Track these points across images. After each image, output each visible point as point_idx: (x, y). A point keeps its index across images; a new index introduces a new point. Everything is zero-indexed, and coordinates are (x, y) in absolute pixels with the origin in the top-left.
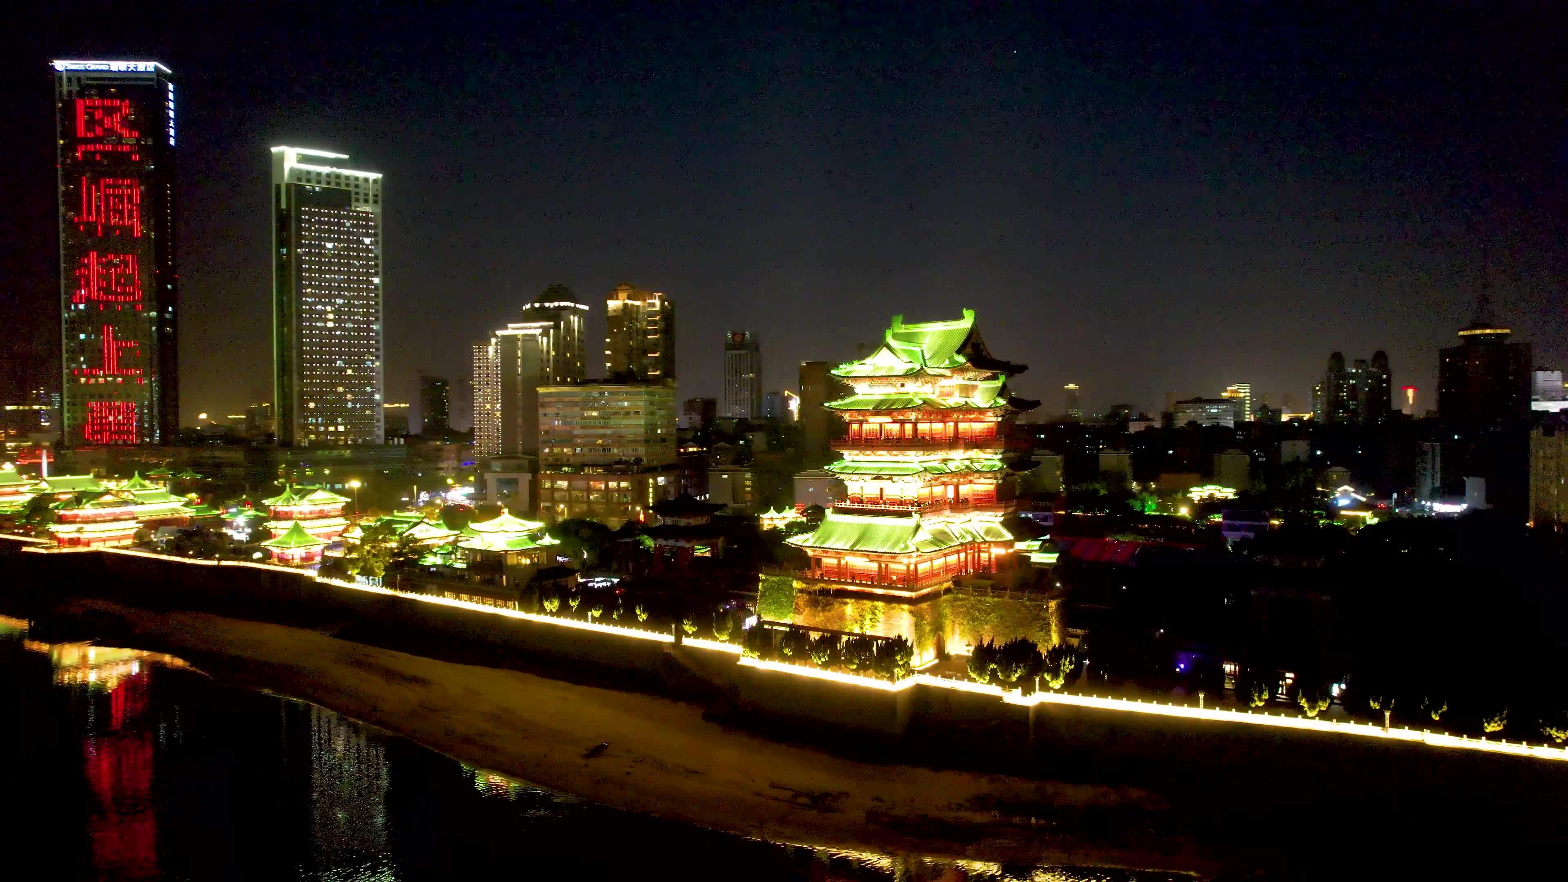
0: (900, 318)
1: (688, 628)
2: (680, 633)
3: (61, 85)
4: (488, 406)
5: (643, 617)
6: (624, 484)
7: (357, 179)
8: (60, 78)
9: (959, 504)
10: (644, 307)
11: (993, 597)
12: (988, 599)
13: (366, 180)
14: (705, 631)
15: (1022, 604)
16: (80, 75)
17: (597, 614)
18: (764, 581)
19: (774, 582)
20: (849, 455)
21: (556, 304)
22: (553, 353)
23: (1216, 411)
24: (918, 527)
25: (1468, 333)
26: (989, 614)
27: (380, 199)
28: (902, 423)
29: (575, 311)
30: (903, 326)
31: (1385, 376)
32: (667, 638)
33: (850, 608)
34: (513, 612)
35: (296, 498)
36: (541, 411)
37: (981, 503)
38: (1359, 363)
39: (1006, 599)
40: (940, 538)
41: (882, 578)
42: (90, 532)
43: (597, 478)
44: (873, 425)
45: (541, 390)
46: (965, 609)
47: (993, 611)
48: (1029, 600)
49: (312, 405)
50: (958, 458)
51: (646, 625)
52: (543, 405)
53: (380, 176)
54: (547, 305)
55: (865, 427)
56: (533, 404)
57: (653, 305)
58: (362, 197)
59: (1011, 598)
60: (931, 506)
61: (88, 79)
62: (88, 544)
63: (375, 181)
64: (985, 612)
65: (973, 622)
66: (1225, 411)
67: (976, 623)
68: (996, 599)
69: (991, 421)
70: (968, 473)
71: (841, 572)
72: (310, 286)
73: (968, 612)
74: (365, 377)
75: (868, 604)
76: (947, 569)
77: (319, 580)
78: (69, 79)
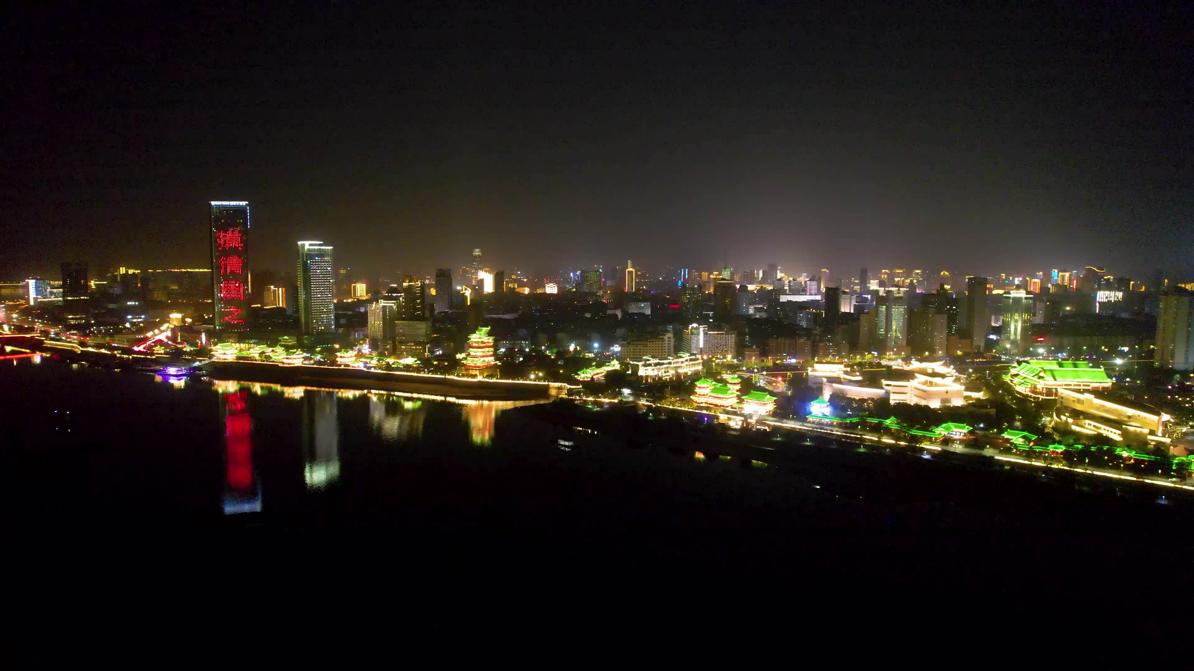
0: (480, 326)
1: (447, 375)
2: (445, 376)
3: (213, 209)
4: (373, 322)
5: (439, 374)
6: (420, 347)
7: (325, 249)
8: (213, 208)
9: (487, 356)
10: (414, 284)
12: (490, 368)
13: (328, 249)
14: (449, 375)
16: (219, 206)
17: (431, 374)
18: (458, 366)
20: (471, 349)
21: (396, 294)
22: (396, 310)
24: (480, 360)
27: (332, 255)
28: (478, 344)
29: (401, 296)
30: (480, 328)
32: (443, 377)
33: (471, 371)
34: (415, 374)
35: (345, 353)
36: (396, 327)
37: (491, 356)
40: (484, 361)
41: (475, 367)
42: (295, 361)
43: (413, 346)
44: (474, 345)
45: (396, 322)
46: (486, 370)
48: (496, 368)
49: (314, 321)
50: (487, 349)
51: (439, 375)
52: (397, 326)
53: (332, 248)
54: (393, 295)
56: (395, 325)
57: (418, 284)
58: (327, 255)
59: (494, 368)
60: (483, 356)
61: (222, 207)
62: (294, 364)
63: (331, 249)
64: (490, 370)
66: (647, 305)
67: (488, 371)
68: (492, 368)
69: (492, 344)
70: (488, 351)
71: (470, 366)
72: (314, 284)
74: (328, 312)
75: (473, 370)
76: (485, 365)
77: (367, 370)
78: (216, 207)
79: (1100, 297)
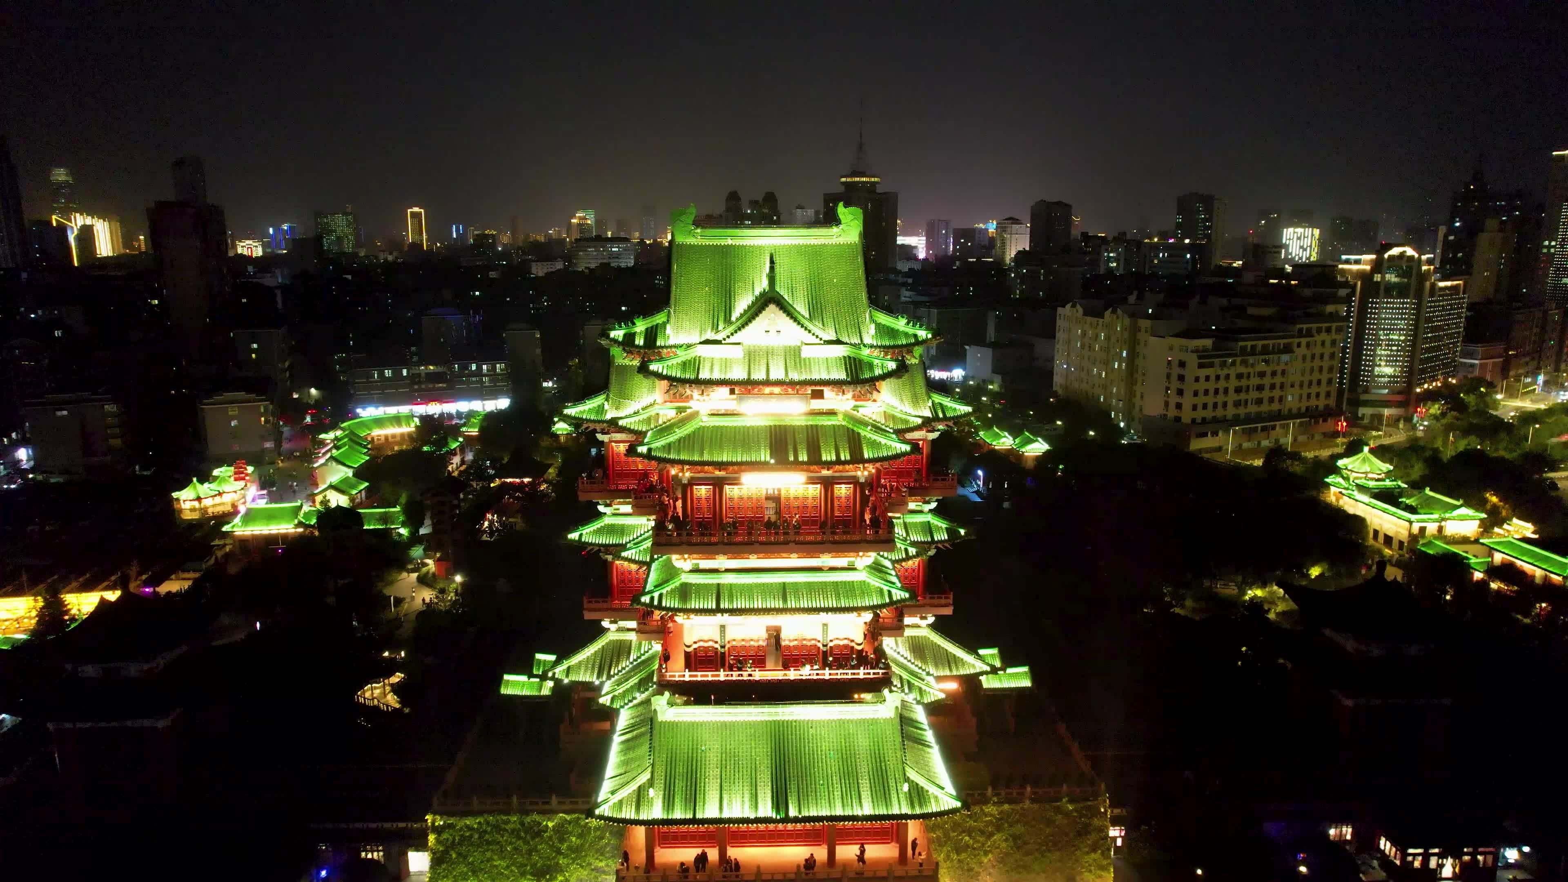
11: (1000, 803)
12: (990, 809)
15: (1058, 810)
18: (438, 830)
19: (469, 828)
23: (617, 249)
25: (849, 180)
26: (991, 835)
28: (828, 484)
30: (699, 231)
31: (775, 218)
38: (754, 204)
39: (1027, 804)
44: (751, 489)
46: (939, 833)
47: (999, 829)
48: (1071, 801)
55: (730, 491)
59: (1033, 801)
64: (982, 832)
65: (958, 854)
66: (625, 250)
67: (963, 856)
68: (1006, 807)
73: (946, 834)
79: (1288, 238)
